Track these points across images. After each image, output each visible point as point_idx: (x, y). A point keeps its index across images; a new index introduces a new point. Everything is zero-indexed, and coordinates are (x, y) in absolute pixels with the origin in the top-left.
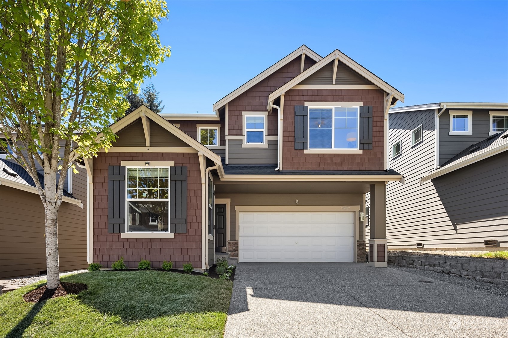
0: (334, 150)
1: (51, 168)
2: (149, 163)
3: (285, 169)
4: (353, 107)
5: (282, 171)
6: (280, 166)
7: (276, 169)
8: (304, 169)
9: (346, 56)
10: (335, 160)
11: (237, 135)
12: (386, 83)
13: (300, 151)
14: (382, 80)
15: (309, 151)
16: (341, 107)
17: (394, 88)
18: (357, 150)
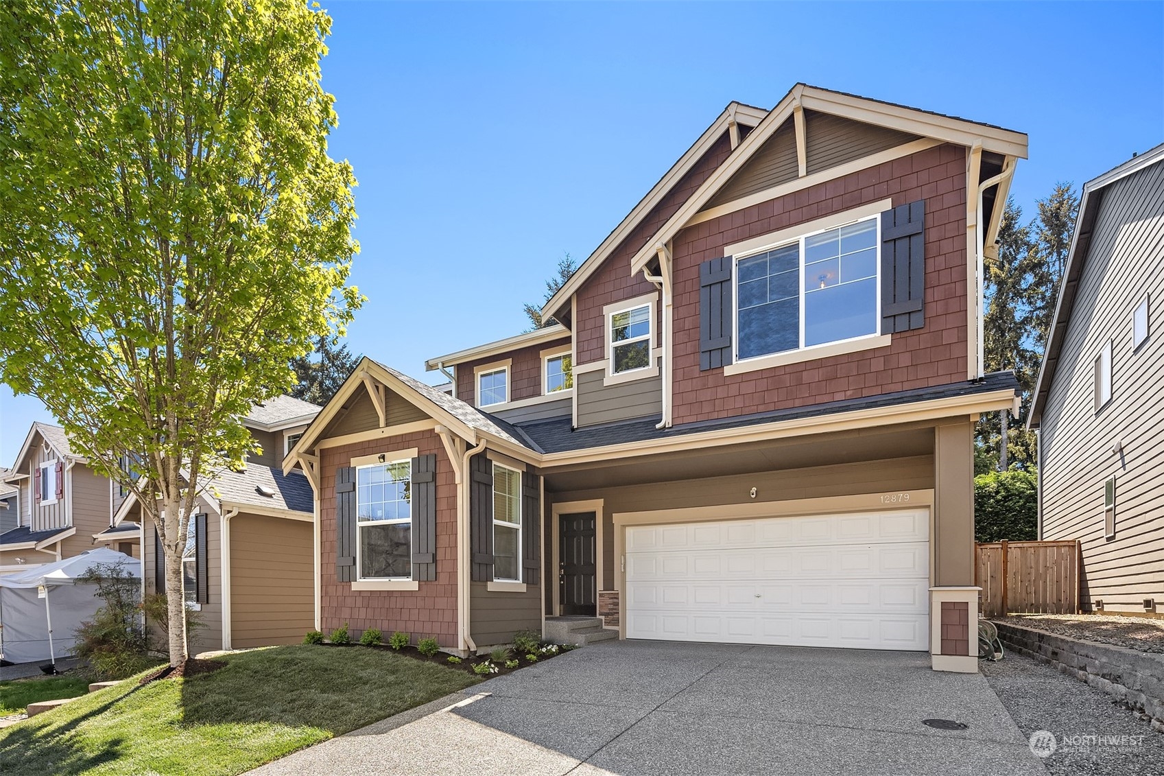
0: (804, 352)
1: (169, 497)
2: (383, 457)
3: (679, 421)
4: (860, 220)
5: (670, 428)
6: (667, 419)
7: (658, 426)
8: (724, 414)
9: (824, 92)
10: (806, 377)
11: (594, 360)
12: (958, 119)
13: (714, 372)
14: (944, 116)
15: (738, 366)
16: (823, 231)
17: (985, 125)
18: (877, 339)
